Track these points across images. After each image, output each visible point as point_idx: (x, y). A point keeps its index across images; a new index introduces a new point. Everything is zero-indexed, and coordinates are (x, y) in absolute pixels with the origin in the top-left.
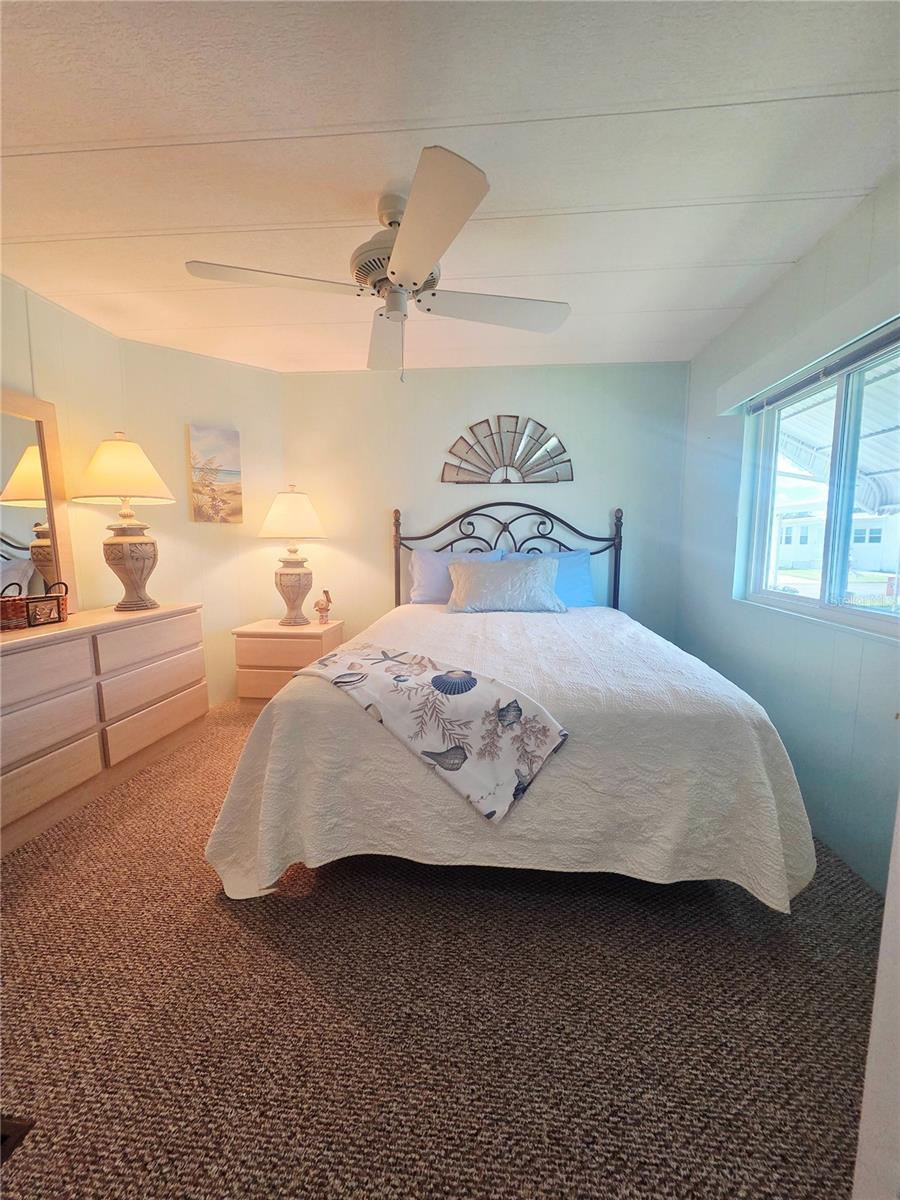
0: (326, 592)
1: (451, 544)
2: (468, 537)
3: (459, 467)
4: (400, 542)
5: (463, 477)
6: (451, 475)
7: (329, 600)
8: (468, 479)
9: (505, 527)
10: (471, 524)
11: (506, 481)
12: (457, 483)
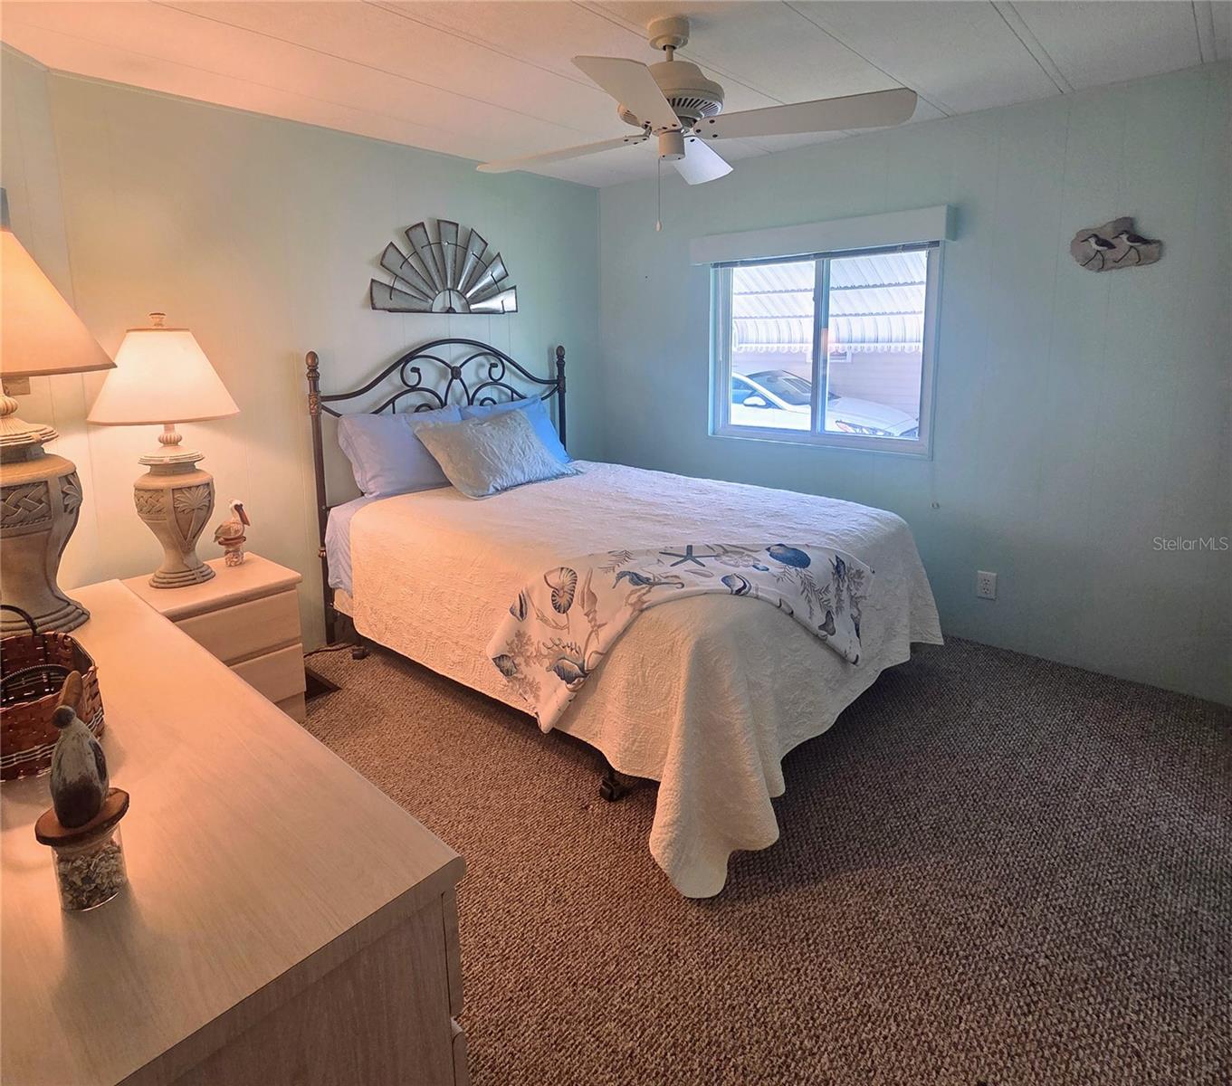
0: (238, 508)
1: (392, 401)
2: (413, 389)
3: (392, 288)
4: (319, 402)
5: (397, 302)
6: (382, 297)
7: (244, 521)
8: (404, 305)
9: (456, 373)
10: (416, 370)
11: (450, 310)
12: (390, 311)
